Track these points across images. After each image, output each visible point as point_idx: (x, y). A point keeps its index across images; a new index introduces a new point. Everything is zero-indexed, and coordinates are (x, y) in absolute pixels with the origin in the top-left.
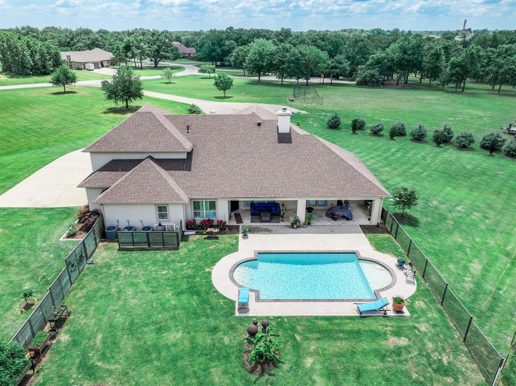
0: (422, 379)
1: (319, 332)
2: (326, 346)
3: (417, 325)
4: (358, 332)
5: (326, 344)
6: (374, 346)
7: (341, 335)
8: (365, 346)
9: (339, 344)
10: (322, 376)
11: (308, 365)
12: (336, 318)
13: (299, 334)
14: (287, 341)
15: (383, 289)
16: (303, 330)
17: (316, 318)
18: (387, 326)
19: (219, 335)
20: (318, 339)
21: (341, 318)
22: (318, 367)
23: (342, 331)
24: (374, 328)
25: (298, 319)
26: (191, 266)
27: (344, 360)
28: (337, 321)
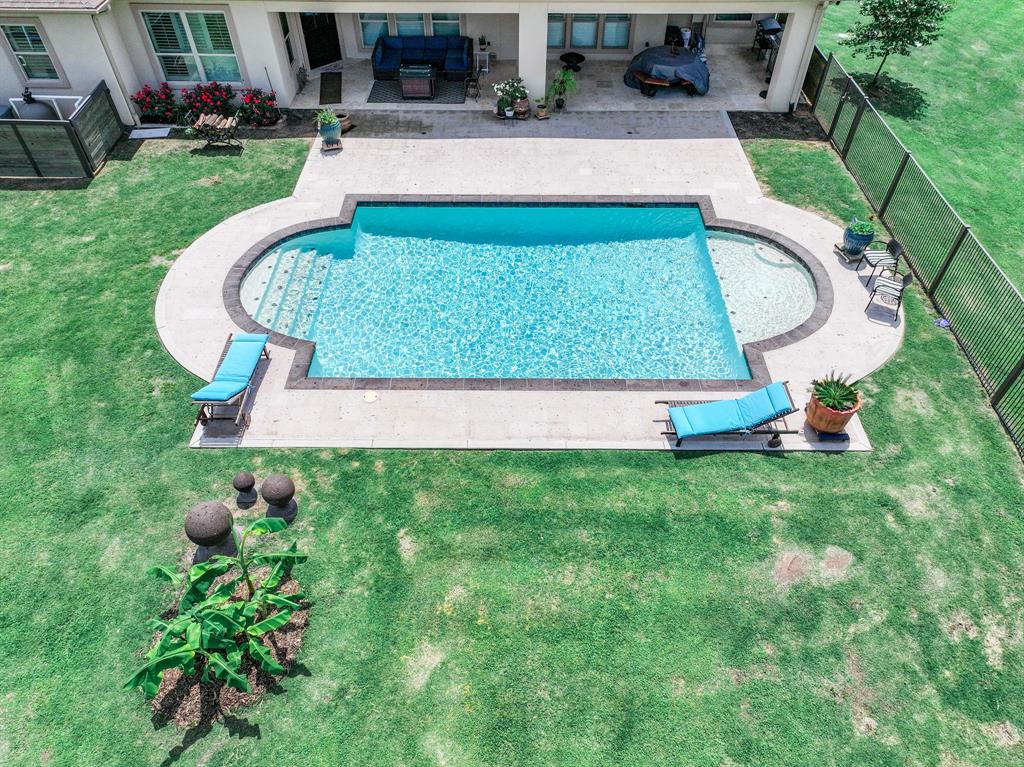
0: (892, 740)
1: (497, 521)
2: (509, 590)
3: (893, 492)
4: (656, 525)
5: (507, 579)
6: (711, 586)
7: (583, 535)
8: (674, 585)
9: (567, 575)
10: (461, 736)
11: (417, 681)
12: (576, 457)
13: (417, 531)
14: (358, 562)
15: (779, 341)
16: (436, 511)
17: (502, 457)
18: (774, 496)
19: (95, 530)
20: (489, 554)
21: (598, 458)
22: (456, 690)
23: (590, 519)
24: (718, 502)
25: (426, 463)
26: (108, 246)
27: (573, 651)
28: (581, 473)
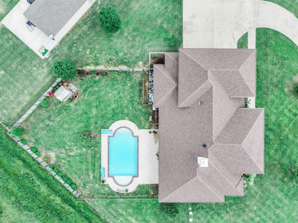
1: (94, 154)
2: (89, 155)
3: (97, 184)
4: (94, 166)
5: (90, 155)
6: (90, 169)
7: (93, 160)
8: (90, 167)
9: (91, 159)
10: (80, 152)
11: (83, 149)
12: (101, 160)
13: (94, 148)
14: (91, 144)
15: (114, 179)
16: (95, 150)
17: (100, 154)
18: (97, 175)
19: (94, 125)
20: (92, 154)
21: (100, 162)
22: (83, 152)
23: (95, 161)
24: (96, 171)
25: (100, 148)
26: (129, 112)
27: (85, 159)
28: (99, 160)
